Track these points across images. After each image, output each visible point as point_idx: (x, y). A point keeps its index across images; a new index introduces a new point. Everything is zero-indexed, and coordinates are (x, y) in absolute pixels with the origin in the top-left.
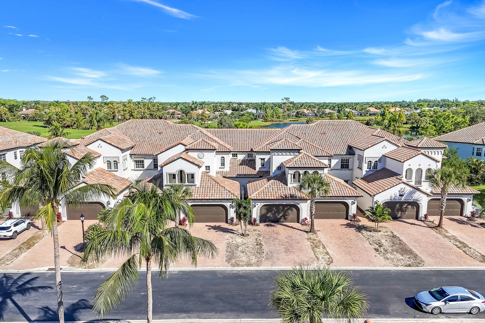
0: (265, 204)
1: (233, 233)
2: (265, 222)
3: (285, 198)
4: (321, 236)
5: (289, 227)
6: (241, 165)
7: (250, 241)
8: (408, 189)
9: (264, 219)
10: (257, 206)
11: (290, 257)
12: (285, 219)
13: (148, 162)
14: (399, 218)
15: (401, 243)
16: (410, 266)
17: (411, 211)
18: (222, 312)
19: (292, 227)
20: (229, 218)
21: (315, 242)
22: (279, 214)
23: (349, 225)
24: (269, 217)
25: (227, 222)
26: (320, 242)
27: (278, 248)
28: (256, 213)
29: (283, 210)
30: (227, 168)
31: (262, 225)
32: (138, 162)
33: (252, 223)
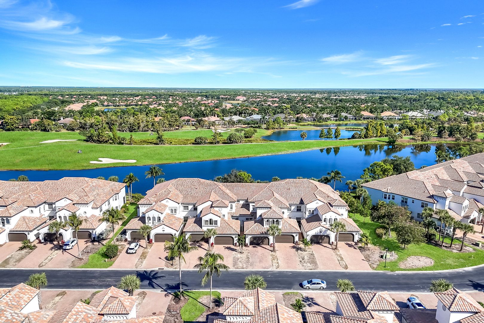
0: (252, 236)
1: (236, 251)
2: (252, 245)
3: (262, 234)
4: (278, 254)
5: (264, 248)
6: (242, 207)
7: (244, 256)
8: (324, 229)
9: (251, 243)
10: (248, 237)
11: (261, 264)
12: (263, 243)
13: (190, 207)
14: (320, 243)
15: (314, 258)
16: (311, 269)
17: (326, 239)
18: (231, 287)
19: (265, 248)
20: (234, 243)
21: (274, 257)
22: (260, 241)
23: (294, 247)
24: (255, 242)
25: (233, 245)
26: (276, 257)
27: (256, 260)
28: (248, 241)
29: (261, 239)
30: (234, 210)
31: (251, 246)
32: (185, 207)
33: (246, 245)
